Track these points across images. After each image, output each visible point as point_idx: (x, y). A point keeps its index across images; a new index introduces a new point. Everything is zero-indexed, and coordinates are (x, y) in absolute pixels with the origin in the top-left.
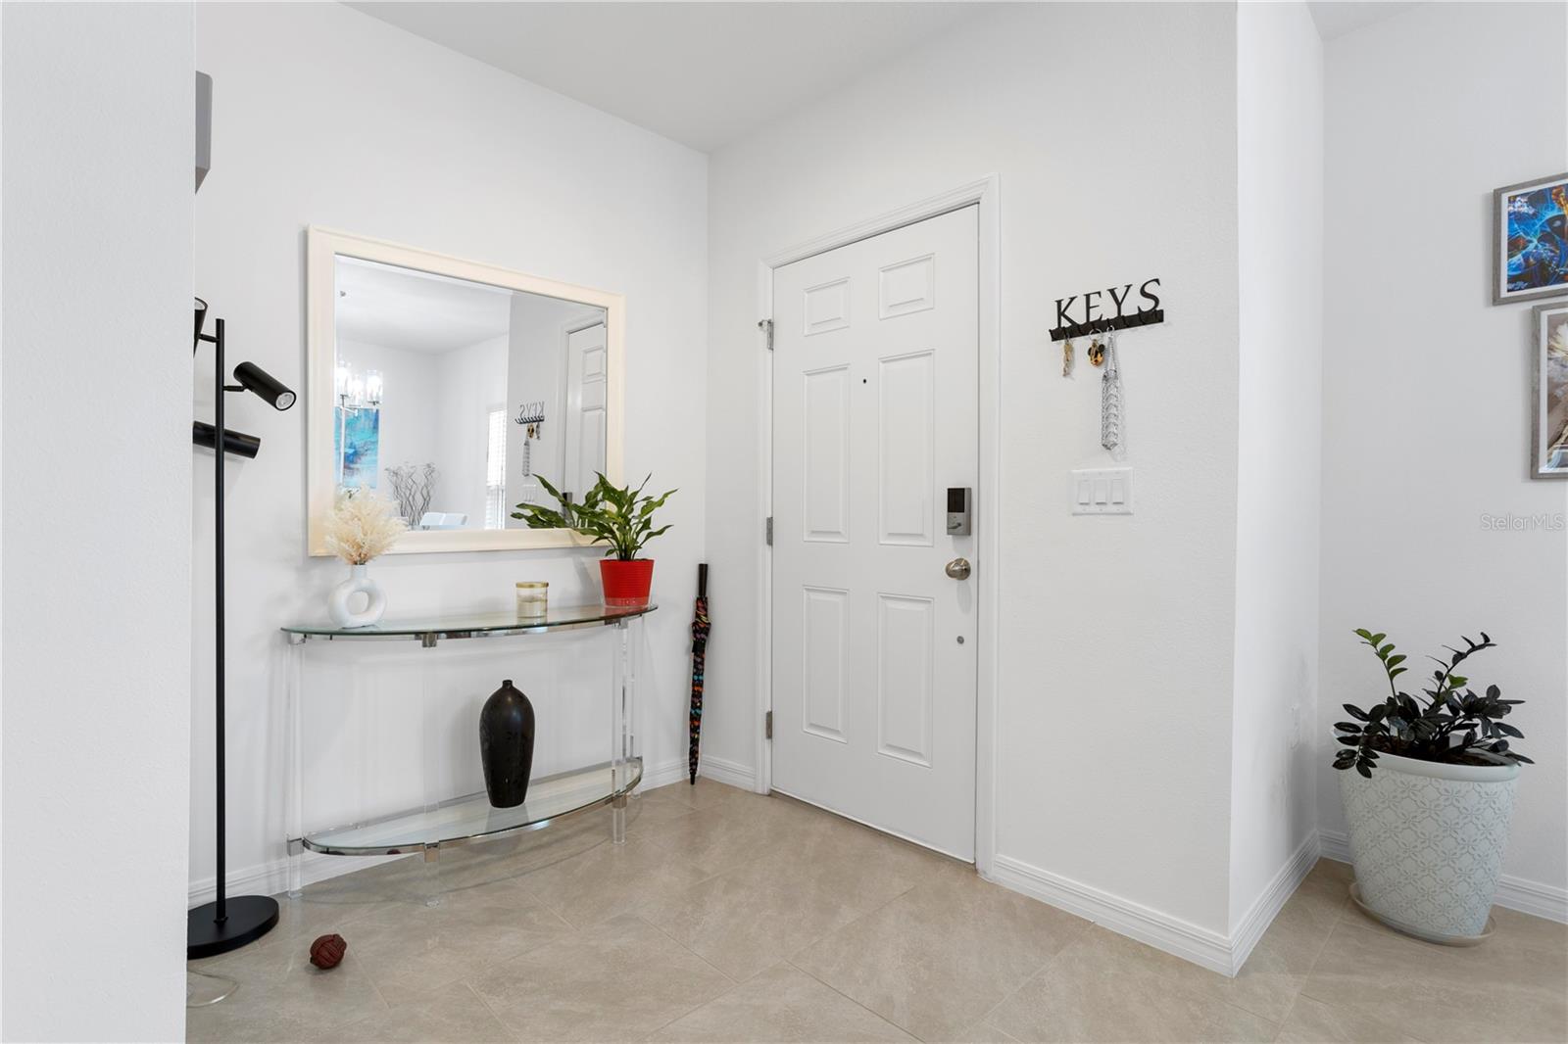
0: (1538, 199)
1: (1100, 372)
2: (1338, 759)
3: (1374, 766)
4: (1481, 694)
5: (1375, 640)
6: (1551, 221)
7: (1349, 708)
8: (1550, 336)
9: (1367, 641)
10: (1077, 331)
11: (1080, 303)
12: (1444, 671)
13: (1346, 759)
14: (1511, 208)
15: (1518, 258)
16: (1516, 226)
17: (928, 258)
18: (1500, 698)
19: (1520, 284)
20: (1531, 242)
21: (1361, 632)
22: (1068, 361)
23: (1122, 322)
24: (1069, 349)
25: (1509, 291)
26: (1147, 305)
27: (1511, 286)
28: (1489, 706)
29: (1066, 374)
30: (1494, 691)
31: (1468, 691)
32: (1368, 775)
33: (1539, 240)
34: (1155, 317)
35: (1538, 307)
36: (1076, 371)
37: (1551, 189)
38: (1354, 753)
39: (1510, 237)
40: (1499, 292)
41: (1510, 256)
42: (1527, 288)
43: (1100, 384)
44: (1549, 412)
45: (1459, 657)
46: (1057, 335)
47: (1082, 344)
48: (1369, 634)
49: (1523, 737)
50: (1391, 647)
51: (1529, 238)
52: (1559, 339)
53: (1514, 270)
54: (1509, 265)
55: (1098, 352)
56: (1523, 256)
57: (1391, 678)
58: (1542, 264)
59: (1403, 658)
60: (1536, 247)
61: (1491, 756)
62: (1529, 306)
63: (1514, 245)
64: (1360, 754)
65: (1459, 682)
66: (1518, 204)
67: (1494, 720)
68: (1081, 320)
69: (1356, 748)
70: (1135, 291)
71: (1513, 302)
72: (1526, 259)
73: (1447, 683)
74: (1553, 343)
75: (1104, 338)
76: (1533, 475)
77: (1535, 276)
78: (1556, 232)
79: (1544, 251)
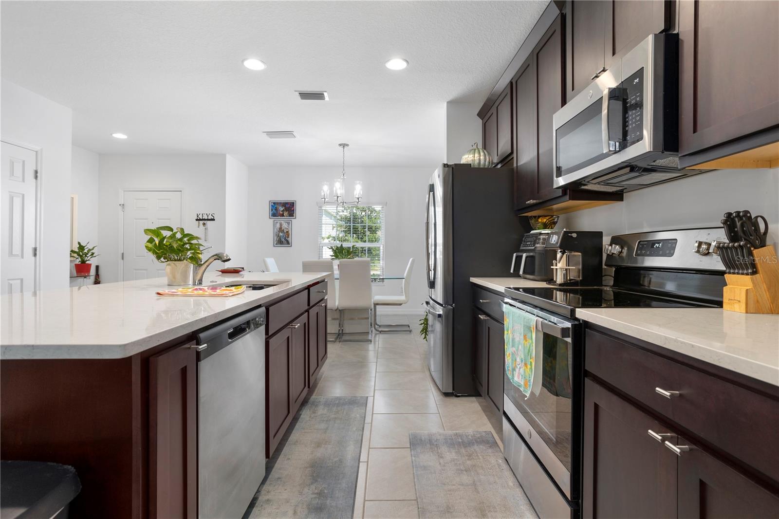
0: (274, 203)
1: (204, 228)
6: (276, 207)
10: (200, 220)
11: (201, 215)
14: (272, 204)
16: (272, 207)
17: (169, 199)
20: (274, 210)
22: (199, 225)
23: (208, 220)
24: (199, 223)
26: (212, 218)
27: (272, 216)
29: (198, 227)
34: (213, 220)
36: (200, 227)
37: (276, 202)
40: (270, 217)
43: (204, 229)
44: (276, 236)
46: (197, 220)
47: (201, 222)
54: (271, 213)
55: (204, 224)
56: (273, 212)
63: (272, 210)
68: (201, 218)
70: (210, 215)
71: (272, 219)
74: (276, 226)
75: (205, 222)
76: (274, 246)
77: (274, 215)
78: (276, 209)
79: (275, 212)
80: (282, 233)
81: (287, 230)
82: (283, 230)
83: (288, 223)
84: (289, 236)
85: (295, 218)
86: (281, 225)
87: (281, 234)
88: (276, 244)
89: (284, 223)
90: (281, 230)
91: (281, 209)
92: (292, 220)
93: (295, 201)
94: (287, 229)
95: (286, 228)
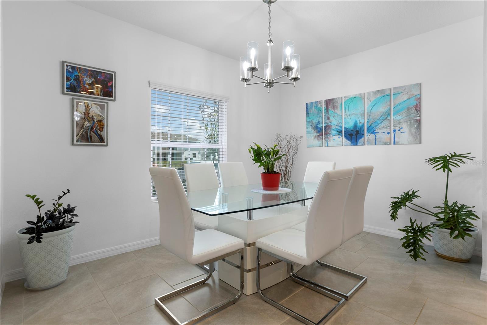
0: (73, 68)
2: (29, 240)
3: (42, 238)
4: (66, 207)
5: (33, 197)
6: (76, 76)
7: (28, 222)
8: (76, 107)
9: (31, 198)
12: (56, 203)
13: (31, 239)
14: (67, 68)
15: (69, 83)
16: (68, 74)
18: (71, 207)
19: (69, 90)
20: (72, 79)
21: (28, 196)
25: (67, 91)
27: (67, 90)
28: (69, 210)
30: (69, 205)
31: (63, 207)
32: (40, 242)
33: (74, 80)
35: (74, 98)
37: (76, 67)
38: (34, 237)
39: (67, 76)
40: (64, 91)
41: (67, 82)
42: (71, 92)
44: (76, 127)
45: (60, 198)
48: (31, 196)
49: (78, 216)
50: (38, 199)
51: (71, 78)
52: (78, 108)
53: (68, 86)
54: (67, 84)
56: (70, 83)
57: (39, 209)
58: (74, 87)
59: (42, 201)
60: (73, 81)
61: (70, 224)
62: (72, 97)
64: (36, 236)
65: (60, 205)
66: (68, 68)
67: (71, 213)
69: (34, 235)
71: (67, 95)
72: (71, 84)
73: (57, 206)
74: (77, 109)
76: (73, 144)
77: (72, 89)
78: (77, 79)
79: (75, 83)
80: (89, 121)
81: (100, 119)
82: (92, 117)
83: (102, 107)
84: (103, 128)
85: (114, 100)
86: (87, 107)
87: (87, 124)
88: (77, 141)
89: (94, 106)
90: (87, 116)
91: (89, 81)
92: (110, 102)
93: (115, 73)
94: (101, 116)
95: (97, 115)
